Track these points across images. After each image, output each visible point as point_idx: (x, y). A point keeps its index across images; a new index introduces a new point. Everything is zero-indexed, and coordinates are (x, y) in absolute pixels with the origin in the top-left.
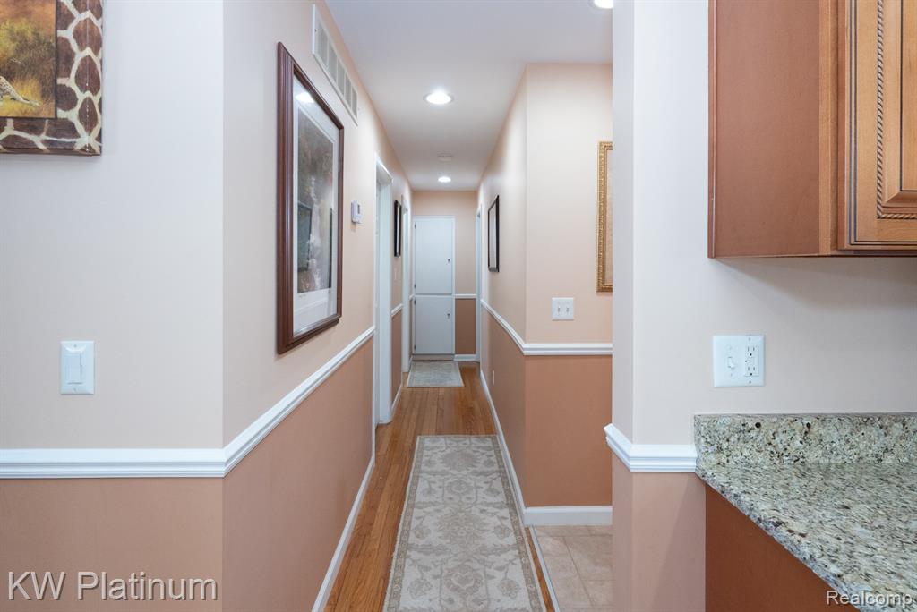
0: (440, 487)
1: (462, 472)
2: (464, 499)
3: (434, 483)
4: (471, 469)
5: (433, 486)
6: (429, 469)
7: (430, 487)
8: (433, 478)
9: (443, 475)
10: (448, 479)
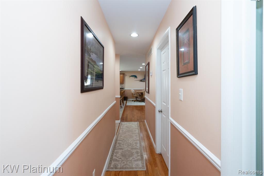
0: (133, 144)
1: (127, 149)
2: (127, 142)
3: (135, 146)
4: (124, 150)
5: (135, 145)
6: (137, 150)
7: (136, 144)
8: (135, 147)
9: (133, 148)
10: (131, 147)
